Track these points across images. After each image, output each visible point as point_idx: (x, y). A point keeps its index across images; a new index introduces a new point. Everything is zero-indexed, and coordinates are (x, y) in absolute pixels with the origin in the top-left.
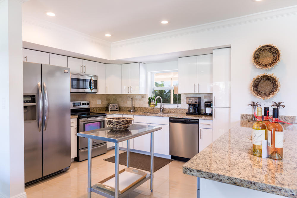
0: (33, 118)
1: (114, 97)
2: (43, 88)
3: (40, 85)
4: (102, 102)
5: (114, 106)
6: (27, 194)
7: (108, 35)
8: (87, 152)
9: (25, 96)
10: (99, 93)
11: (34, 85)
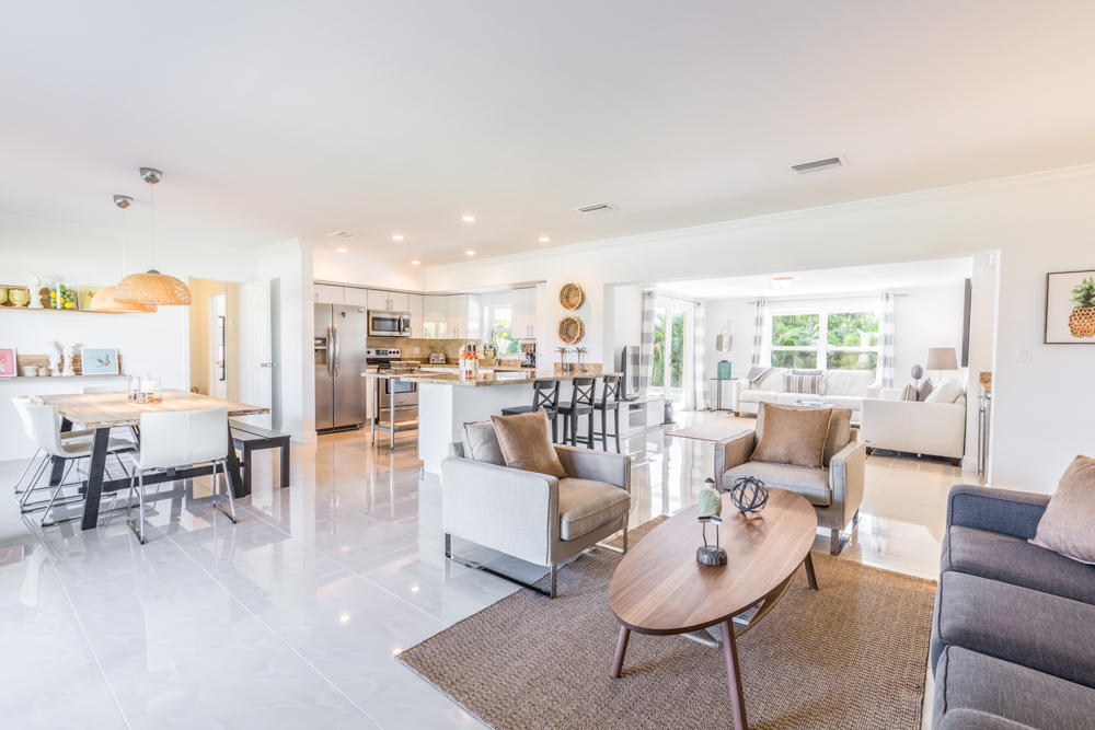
0: (324, 363)
1: (441, 344)
2: (334, 331)
3: (330, 325)
4: (422, 351)
5: (438, 357)
6: (319, 441)
7: (416, 263)
8: (389, 412)
9: (316, 339)
10: (413, 337)
11: (325, 327)
